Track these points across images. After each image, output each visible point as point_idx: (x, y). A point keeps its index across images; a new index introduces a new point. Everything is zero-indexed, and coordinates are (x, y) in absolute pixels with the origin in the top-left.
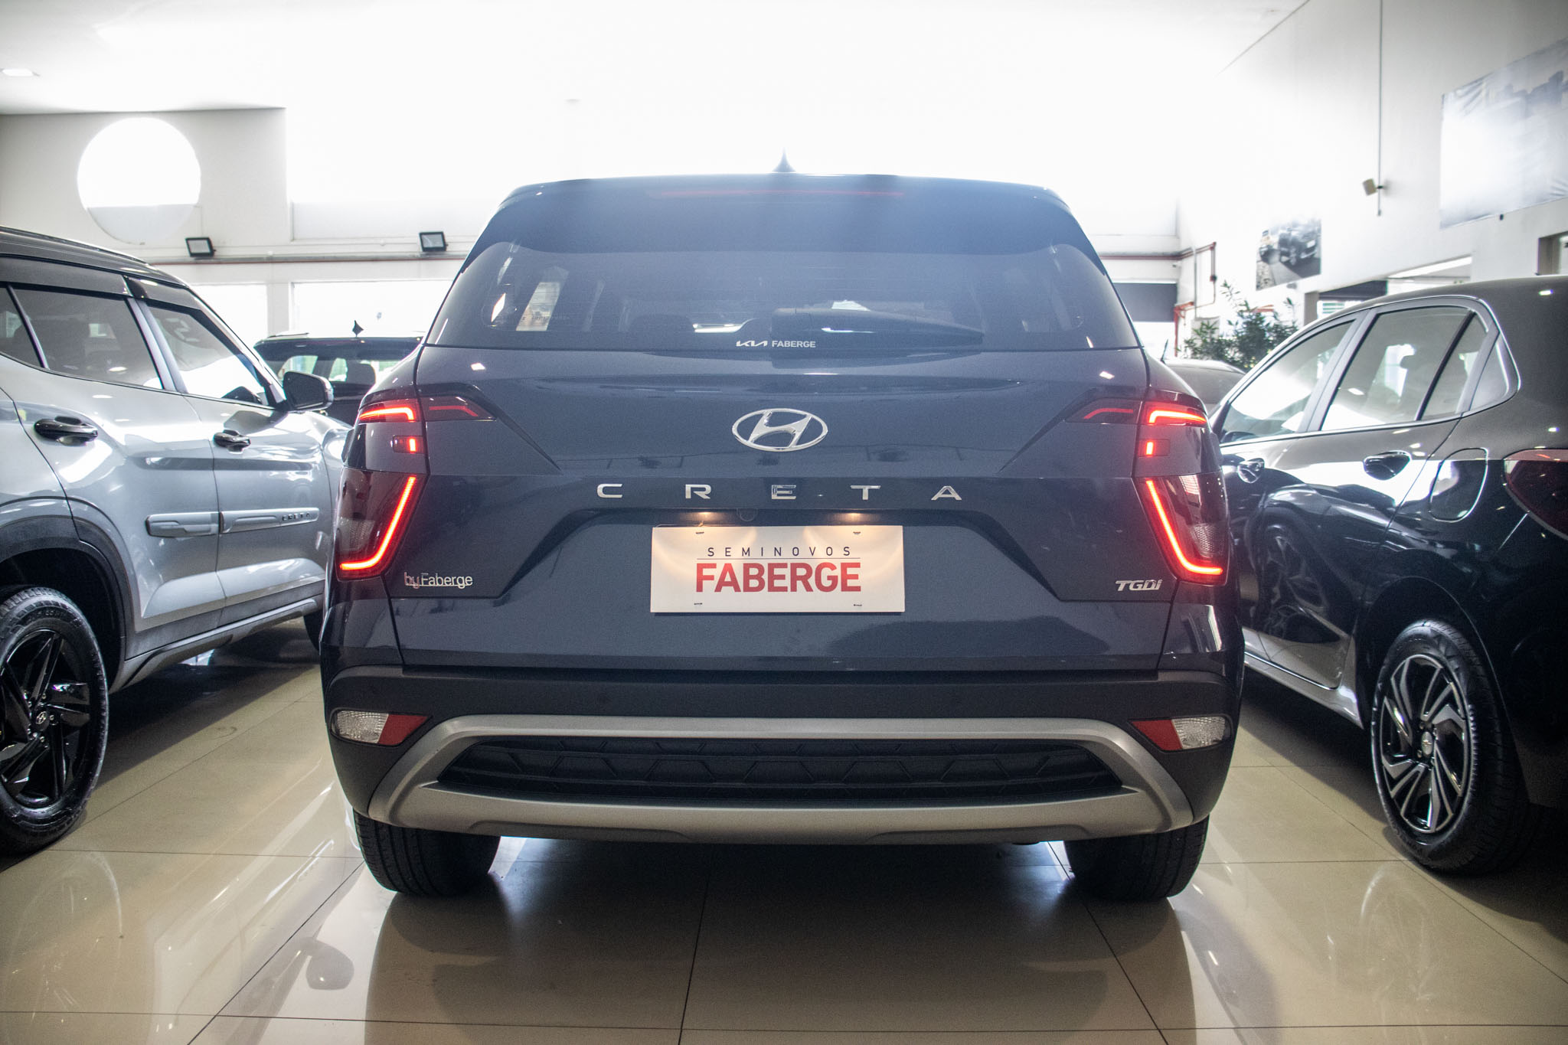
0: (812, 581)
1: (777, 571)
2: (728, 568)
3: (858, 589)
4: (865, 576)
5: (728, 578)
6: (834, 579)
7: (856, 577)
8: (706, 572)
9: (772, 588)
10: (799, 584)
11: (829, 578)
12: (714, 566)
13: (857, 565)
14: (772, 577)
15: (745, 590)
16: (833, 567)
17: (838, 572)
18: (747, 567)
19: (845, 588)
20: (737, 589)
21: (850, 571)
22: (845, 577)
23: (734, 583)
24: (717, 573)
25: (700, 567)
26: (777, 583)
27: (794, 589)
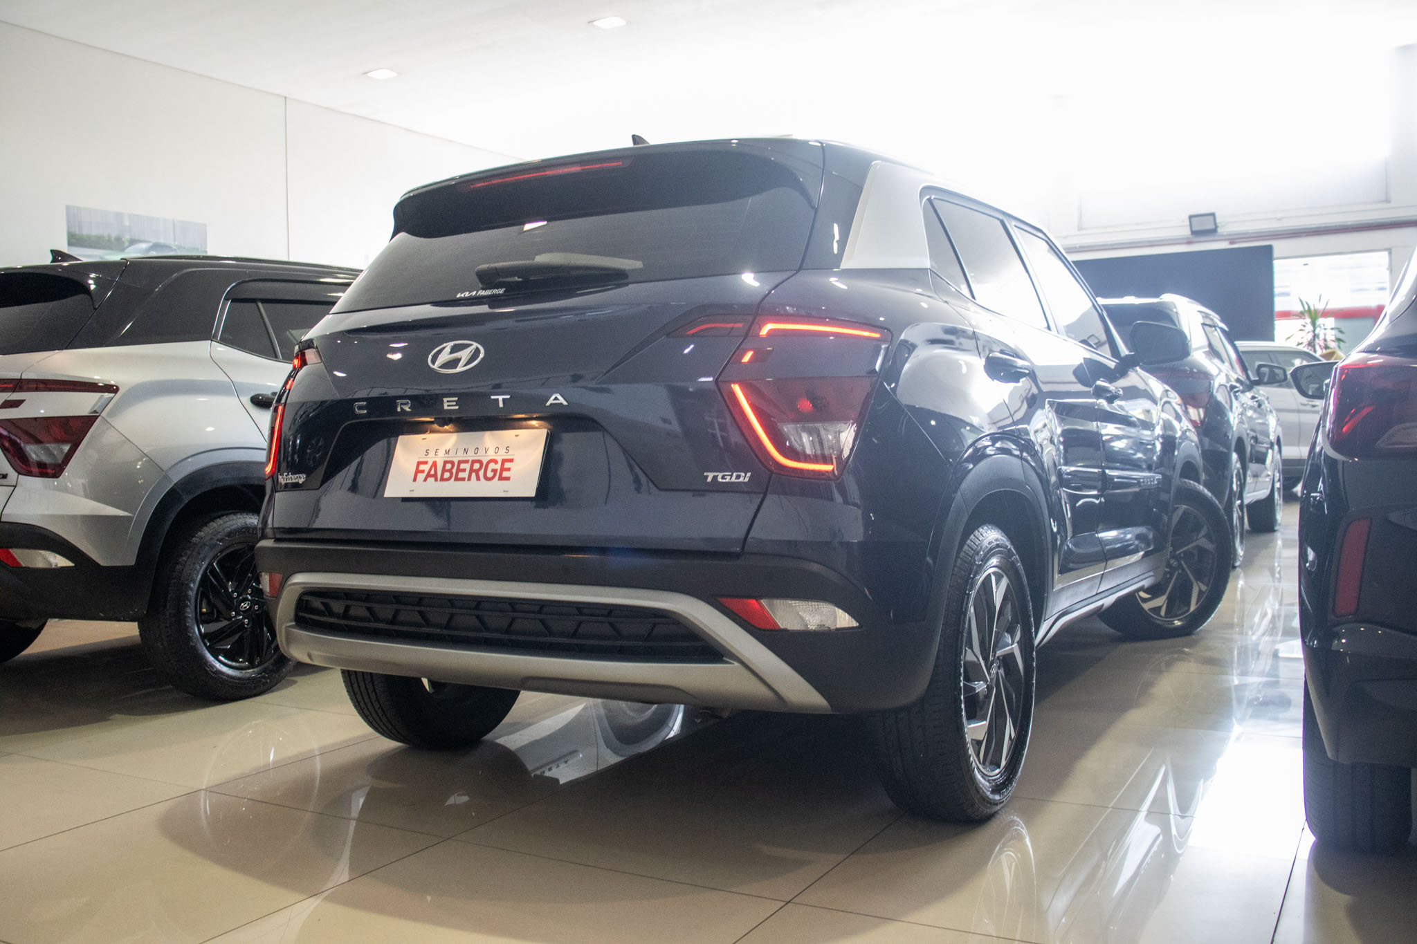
0: (481, 473)
1: (463, 466)
2: (434, 464)
3: (508, 479)
4: (515, 470)
5: (432, 472)
6: (494, 471)
7: (509, 469)
8: (422, 467)
9: (457, 479)
10: (474, 475)
11: (493, 470)
12: (426, 463)
13: (511, 460)
14: (459, 470)
15: (440, 481)
16: (496, 462)
17: (498, 467)
18: (445, 463)
19: (501, 478)
20: (436, 480)
21: (507, 465)
22: (503, 469)
23: (435, 476)
24: (426, 468)
25: (419, 463)
26: (461, 475)
27: (469, 479)
